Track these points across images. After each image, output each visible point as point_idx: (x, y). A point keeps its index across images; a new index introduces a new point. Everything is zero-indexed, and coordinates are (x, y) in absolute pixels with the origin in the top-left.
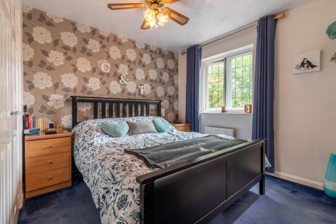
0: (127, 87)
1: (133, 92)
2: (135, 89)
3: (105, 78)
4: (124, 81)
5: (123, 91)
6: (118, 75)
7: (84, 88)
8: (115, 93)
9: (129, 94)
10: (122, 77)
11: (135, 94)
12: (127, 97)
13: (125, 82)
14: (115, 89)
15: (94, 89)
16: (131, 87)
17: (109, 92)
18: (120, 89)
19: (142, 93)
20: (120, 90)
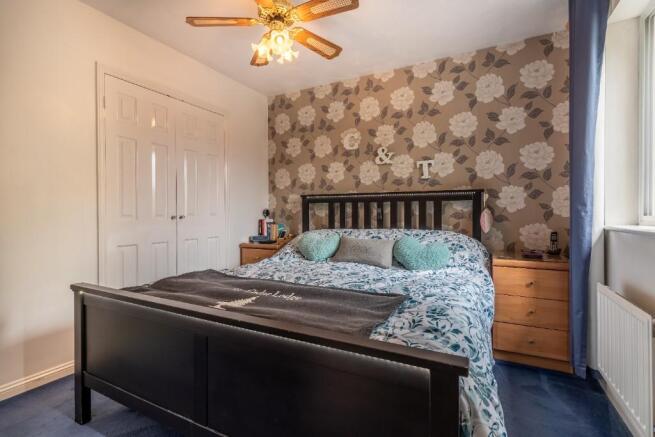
0: (392, 168)
1: (405, 176)
2: (411, 170)
3: (352, 160)
4: (384, 157)
5: (384, 178)
6: (374, 150)
7: (323, 182)
8: (369, 183)
9: (398, 182)
10: (380, 151)
11: (410, 180)
12: (394, 188)
13: (387, 160)
14: (369, 176)
15: (336, 181)
16: (402, 167)
17: (358, 183)
18: (379, 174)
19: (426, 175)
20: (377, 177)
